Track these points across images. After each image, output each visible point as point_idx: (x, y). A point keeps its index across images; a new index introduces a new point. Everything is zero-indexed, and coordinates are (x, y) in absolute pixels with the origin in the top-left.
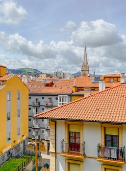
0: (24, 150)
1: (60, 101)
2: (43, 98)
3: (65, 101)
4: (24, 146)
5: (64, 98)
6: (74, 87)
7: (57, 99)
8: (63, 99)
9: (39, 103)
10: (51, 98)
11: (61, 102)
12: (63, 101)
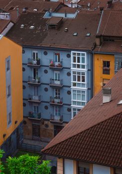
0: (18, 143)
1: (75, 61)
2: (46, 54)
3: (83, 62)
4: (18, 135)
5: (81, 57)
6: (97, 37)
7: (69, 56)
8: (79, 58)
9: (39, 62)
10: (59, 55)
11: (76, 63)
12: (79, 62)
